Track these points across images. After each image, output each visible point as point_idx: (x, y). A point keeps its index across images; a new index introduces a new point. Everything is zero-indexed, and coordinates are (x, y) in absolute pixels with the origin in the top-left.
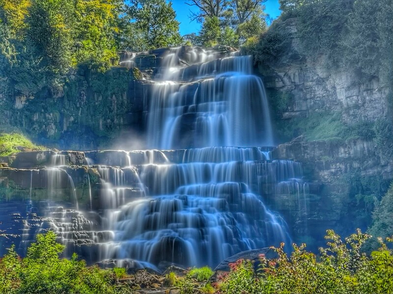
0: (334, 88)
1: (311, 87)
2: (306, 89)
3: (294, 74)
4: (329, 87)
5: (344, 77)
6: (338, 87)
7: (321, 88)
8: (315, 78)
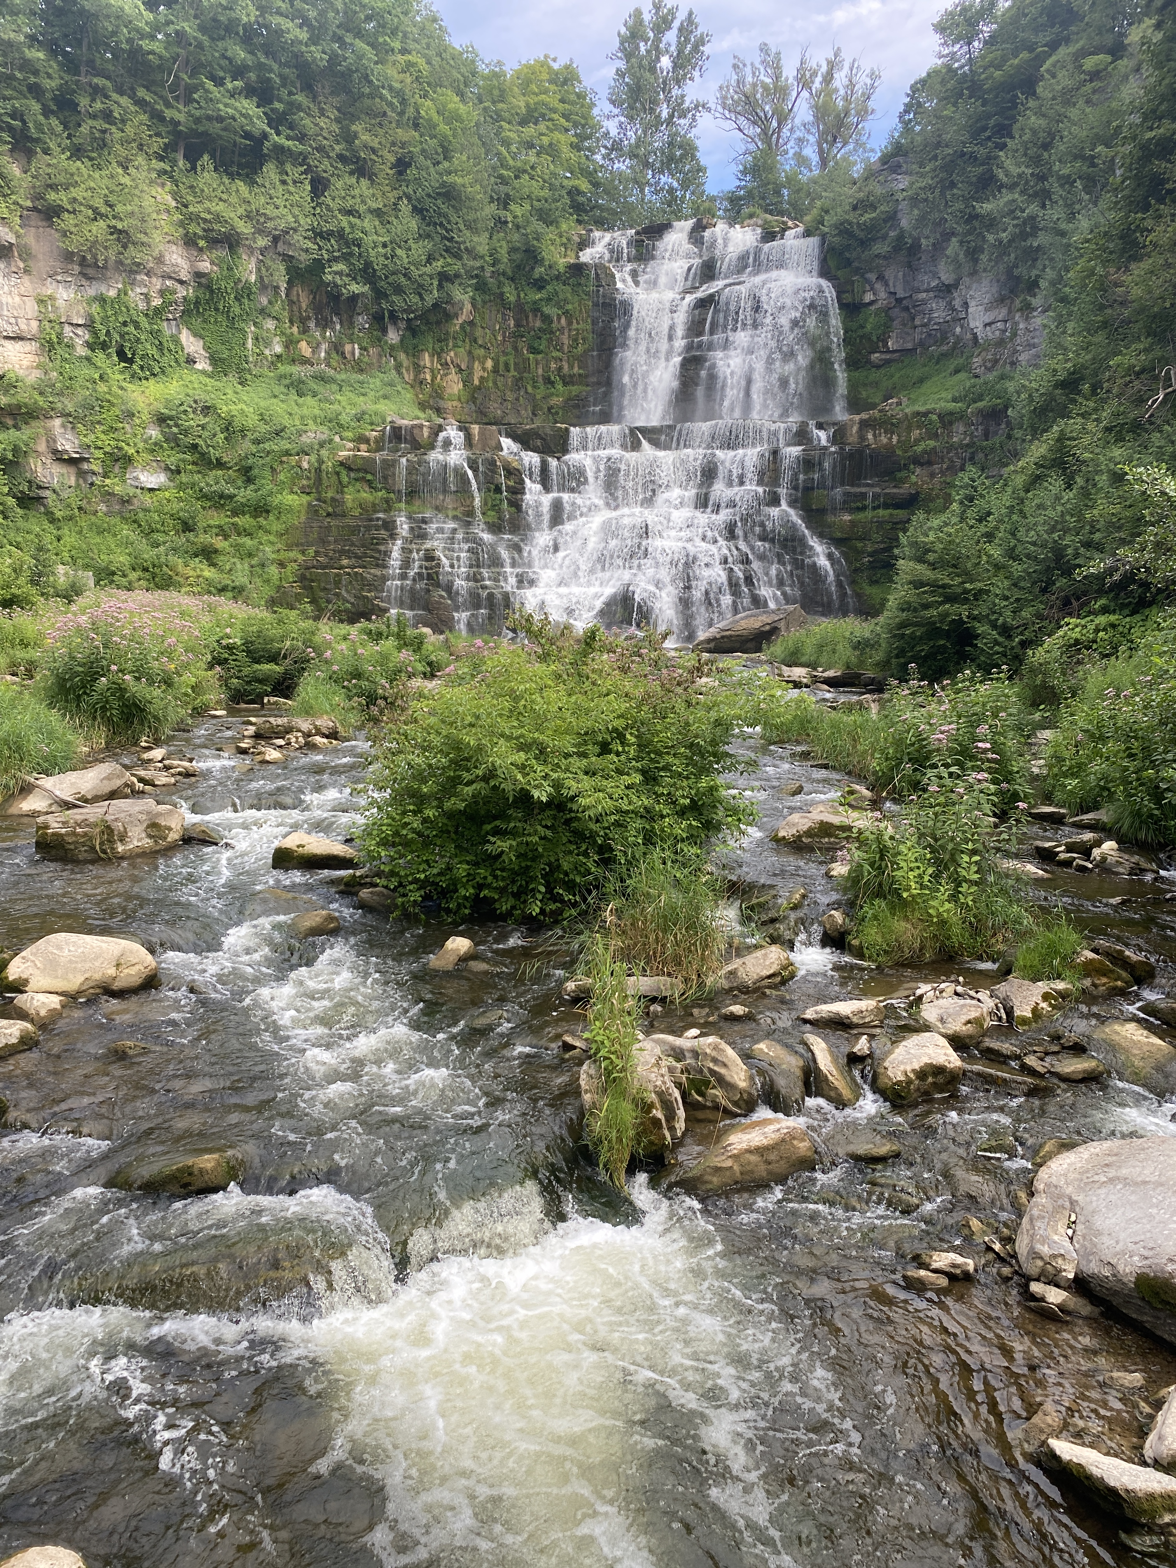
0: (966, 305)
1: (924, 302)
2: (915, 306)
3: (896, 277)
4: (957, 303)
5: (985, 282)
6: (972, 303)
7: (943, 304)
8: (933, 284)
